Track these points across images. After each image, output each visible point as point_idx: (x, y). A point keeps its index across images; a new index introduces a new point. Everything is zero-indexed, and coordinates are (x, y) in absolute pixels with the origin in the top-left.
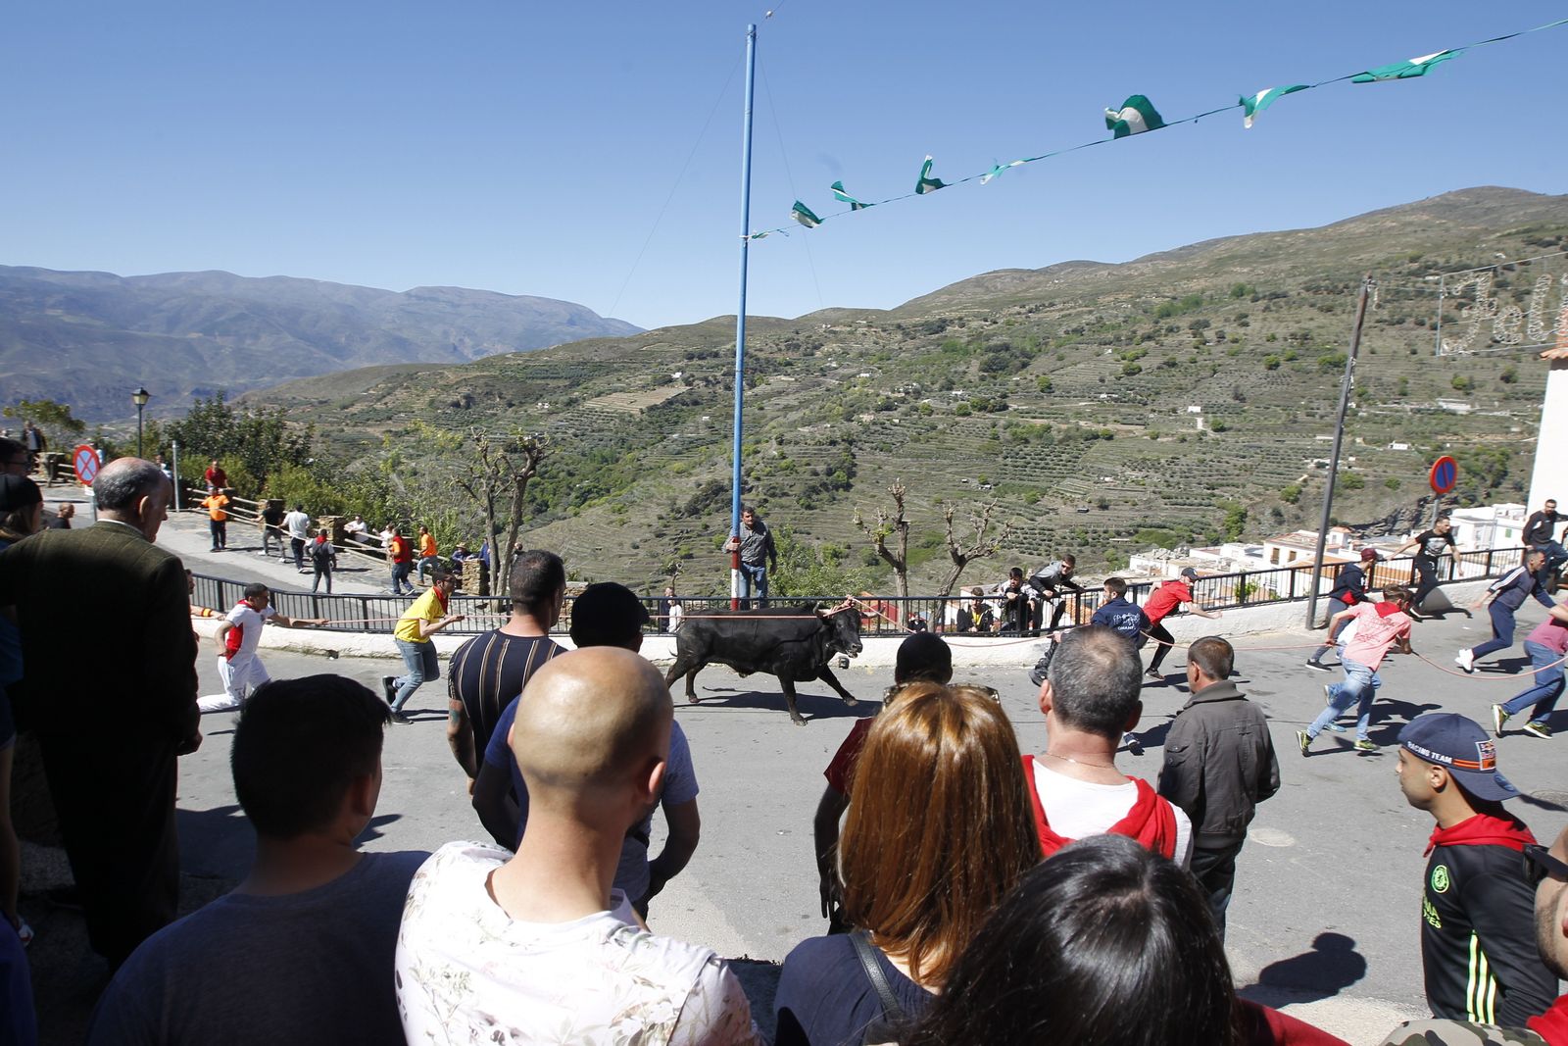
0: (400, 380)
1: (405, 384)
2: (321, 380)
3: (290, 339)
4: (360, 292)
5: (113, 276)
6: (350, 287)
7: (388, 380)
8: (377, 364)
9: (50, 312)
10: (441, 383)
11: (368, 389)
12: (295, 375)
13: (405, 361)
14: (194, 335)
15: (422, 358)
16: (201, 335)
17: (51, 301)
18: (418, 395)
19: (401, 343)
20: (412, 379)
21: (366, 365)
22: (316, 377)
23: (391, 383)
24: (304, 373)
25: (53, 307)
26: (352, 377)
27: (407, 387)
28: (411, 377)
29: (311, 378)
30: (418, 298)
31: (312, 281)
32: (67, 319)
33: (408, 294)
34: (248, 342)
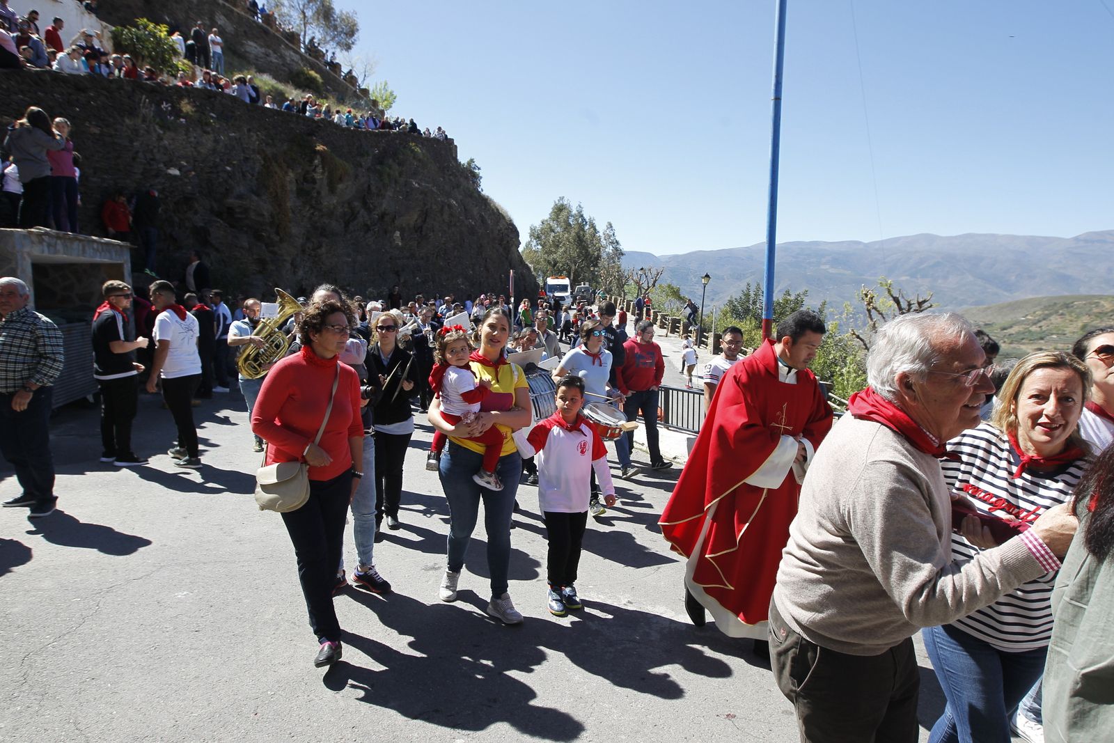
0: (1056, 308)
1: (1061, 312)
2: (989, 308)
3: (970, 278)
4: (1032, 241)
5: (859, 243)
6: (1025, 237)
7: (1046, 308)
8: (1040, 296)
9: (823, 267)
10: (1095, 310)
11: (1027, 315)
12: (971, 305)
13: (1066, 294)
14: (904, 278)
15: (1083, 291)
16: (908, 278)
17: (824, 260)
18: (1071, 321)
19: (1064, 279)
20: (1067, 307)
21: (1030, 296)
22: (985, 306)
23: (1047, 310)
24: (977, 303)
25: (825, 264)
26: (1015, 306)
27: (1062, 314)
28: (1067, 306)
29: (981, 307)
30: (1086, 241)
31: (993, 235)
32: (832, 271)
33: (1076, 239)
34: (940, 281)
